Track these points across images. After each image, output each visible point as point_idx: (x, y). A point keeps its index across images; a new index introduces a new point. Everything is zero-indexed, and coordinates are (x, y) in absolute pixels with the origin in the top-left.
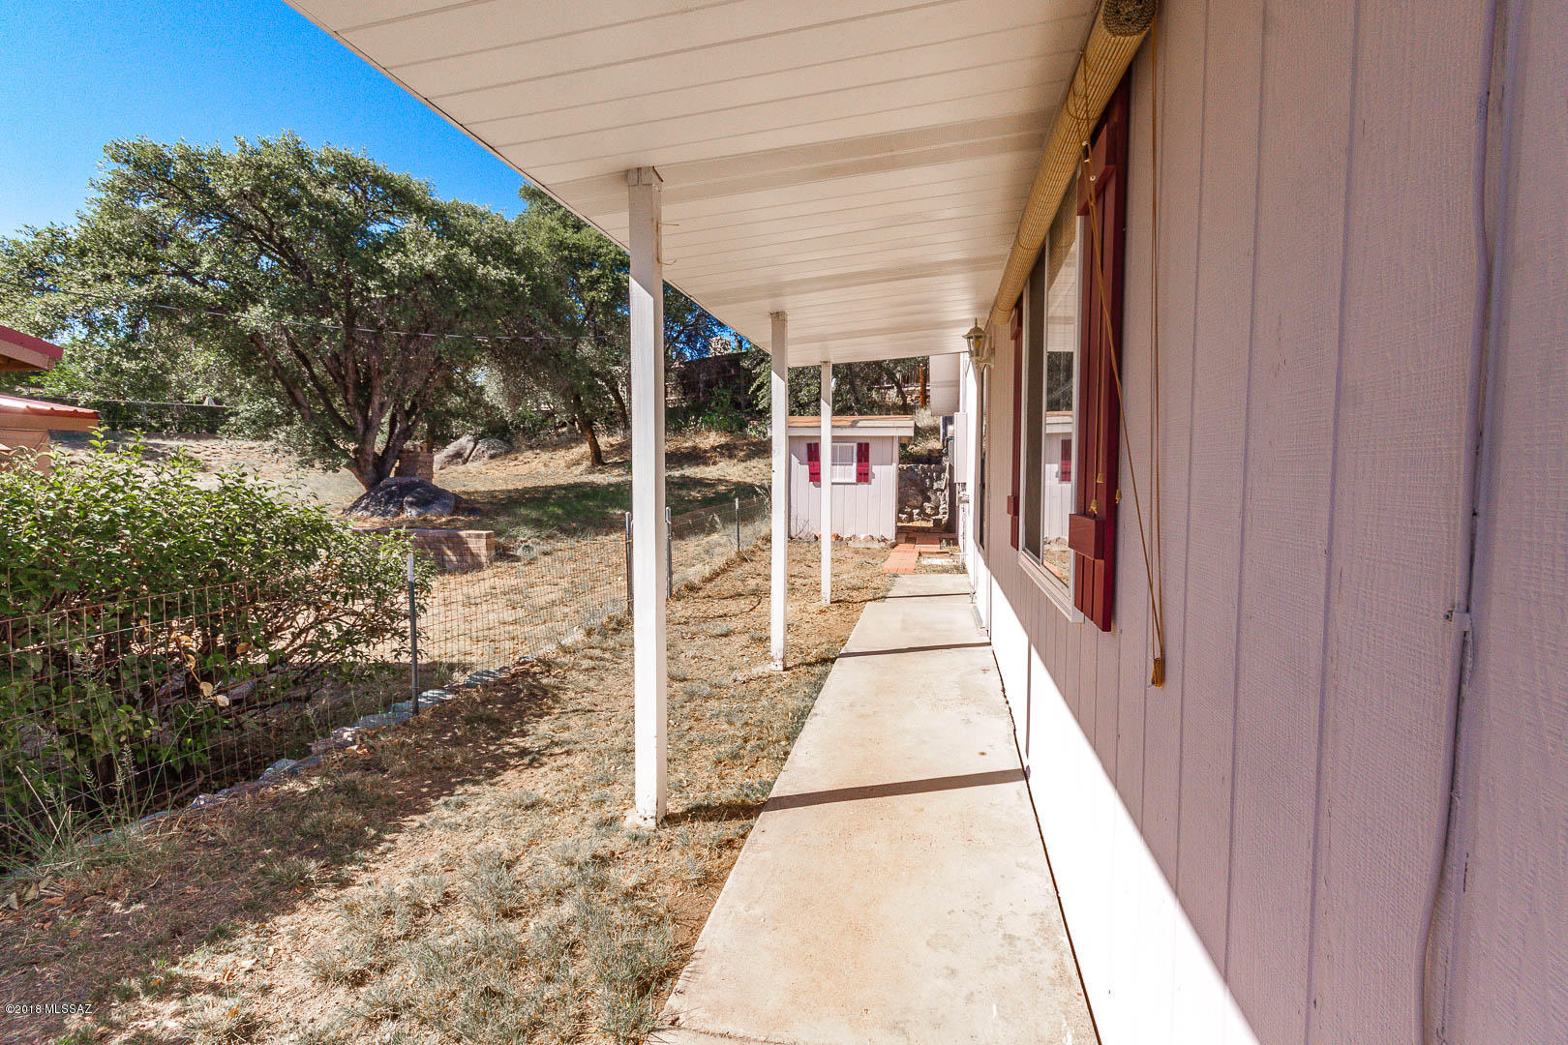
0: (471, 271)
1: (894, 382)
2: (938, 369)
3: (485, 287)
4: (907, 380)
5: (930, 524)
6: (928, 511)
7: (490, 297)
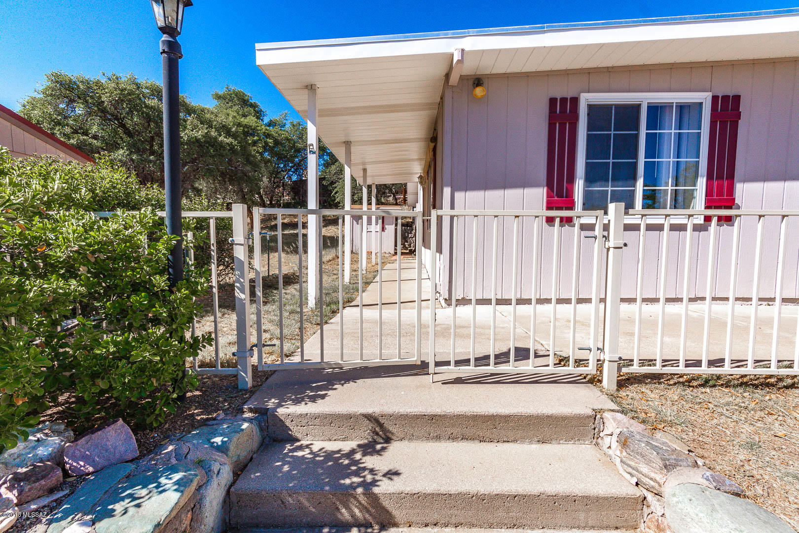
0: (216, 138)
1: (392, 193)
2: (410, 188)
3: (221, 145)
4: (397, 193)
5: (408, 251)
6: (407, 246)
7: (224, 150)
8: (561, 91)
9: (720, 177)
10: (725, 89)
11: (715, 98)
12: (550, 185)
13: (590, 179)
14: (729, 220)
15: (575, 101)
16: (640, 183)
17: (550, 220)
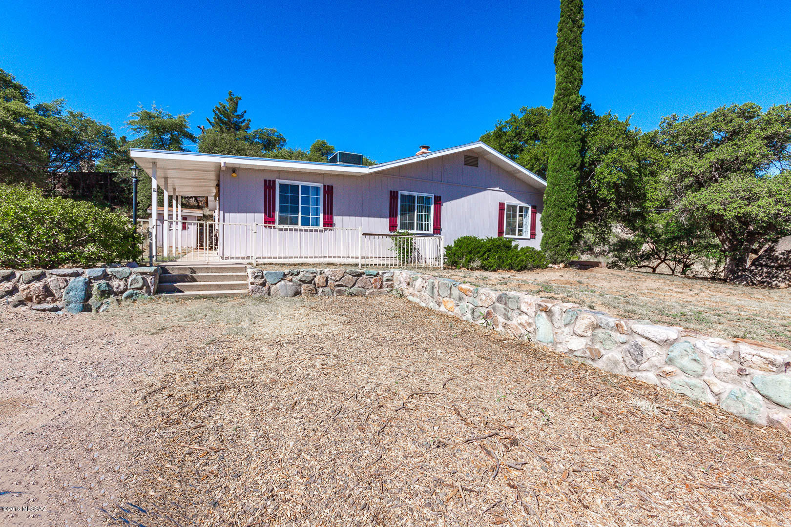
8: (269, 177)
9: (328, 214)
10: (329, 183)
11: (325, 186)
12: (265, 213)
13: (281, 211)
14: (331, 229)
15: (274, 182)
16: (300, 214)
17: (265, 227)
